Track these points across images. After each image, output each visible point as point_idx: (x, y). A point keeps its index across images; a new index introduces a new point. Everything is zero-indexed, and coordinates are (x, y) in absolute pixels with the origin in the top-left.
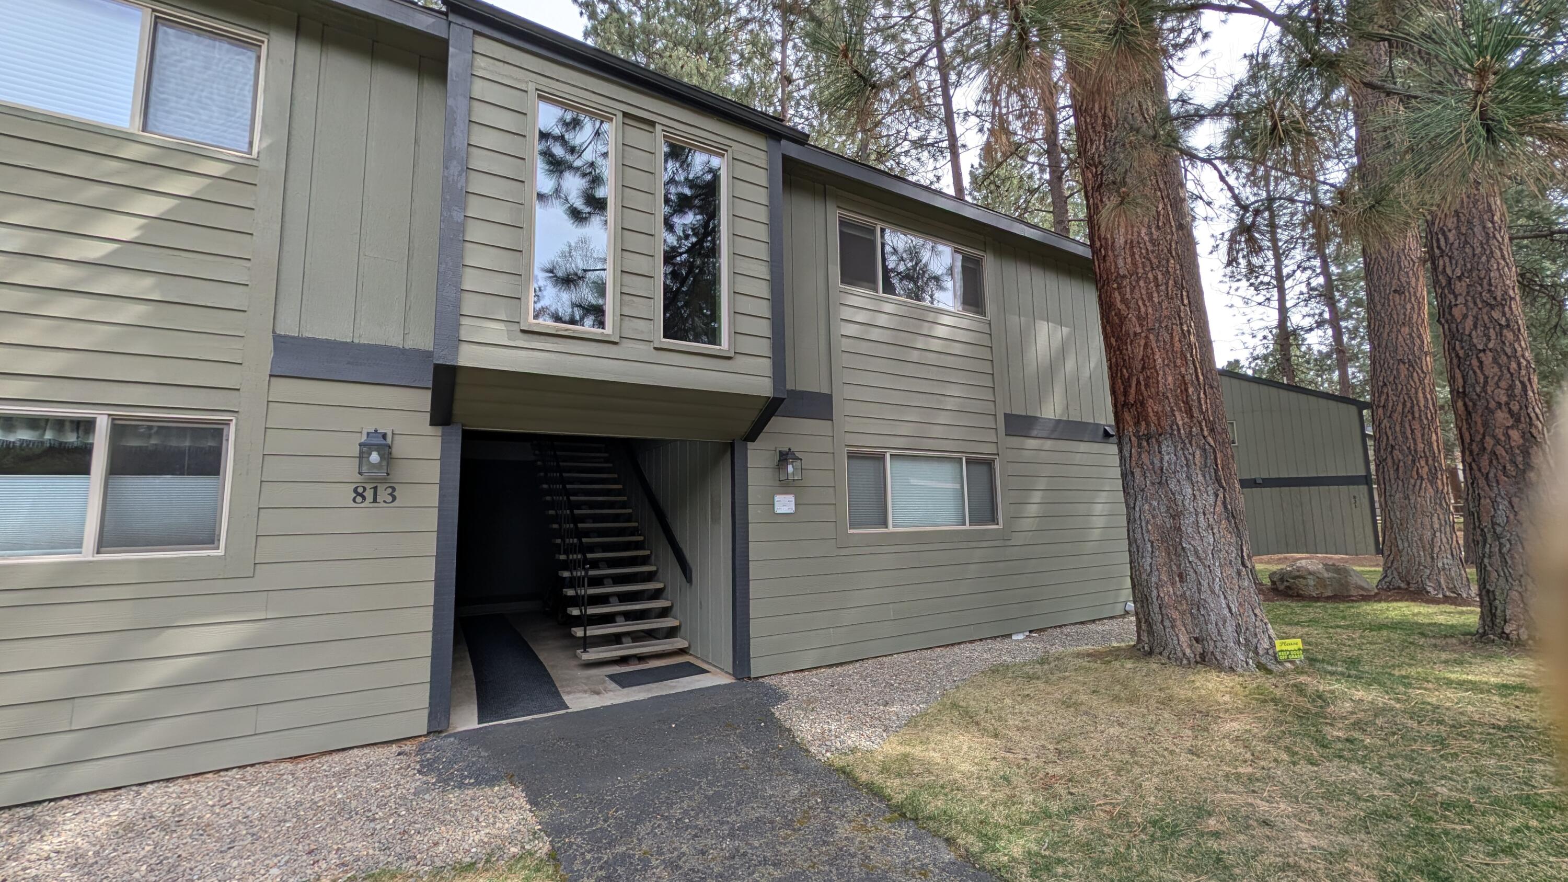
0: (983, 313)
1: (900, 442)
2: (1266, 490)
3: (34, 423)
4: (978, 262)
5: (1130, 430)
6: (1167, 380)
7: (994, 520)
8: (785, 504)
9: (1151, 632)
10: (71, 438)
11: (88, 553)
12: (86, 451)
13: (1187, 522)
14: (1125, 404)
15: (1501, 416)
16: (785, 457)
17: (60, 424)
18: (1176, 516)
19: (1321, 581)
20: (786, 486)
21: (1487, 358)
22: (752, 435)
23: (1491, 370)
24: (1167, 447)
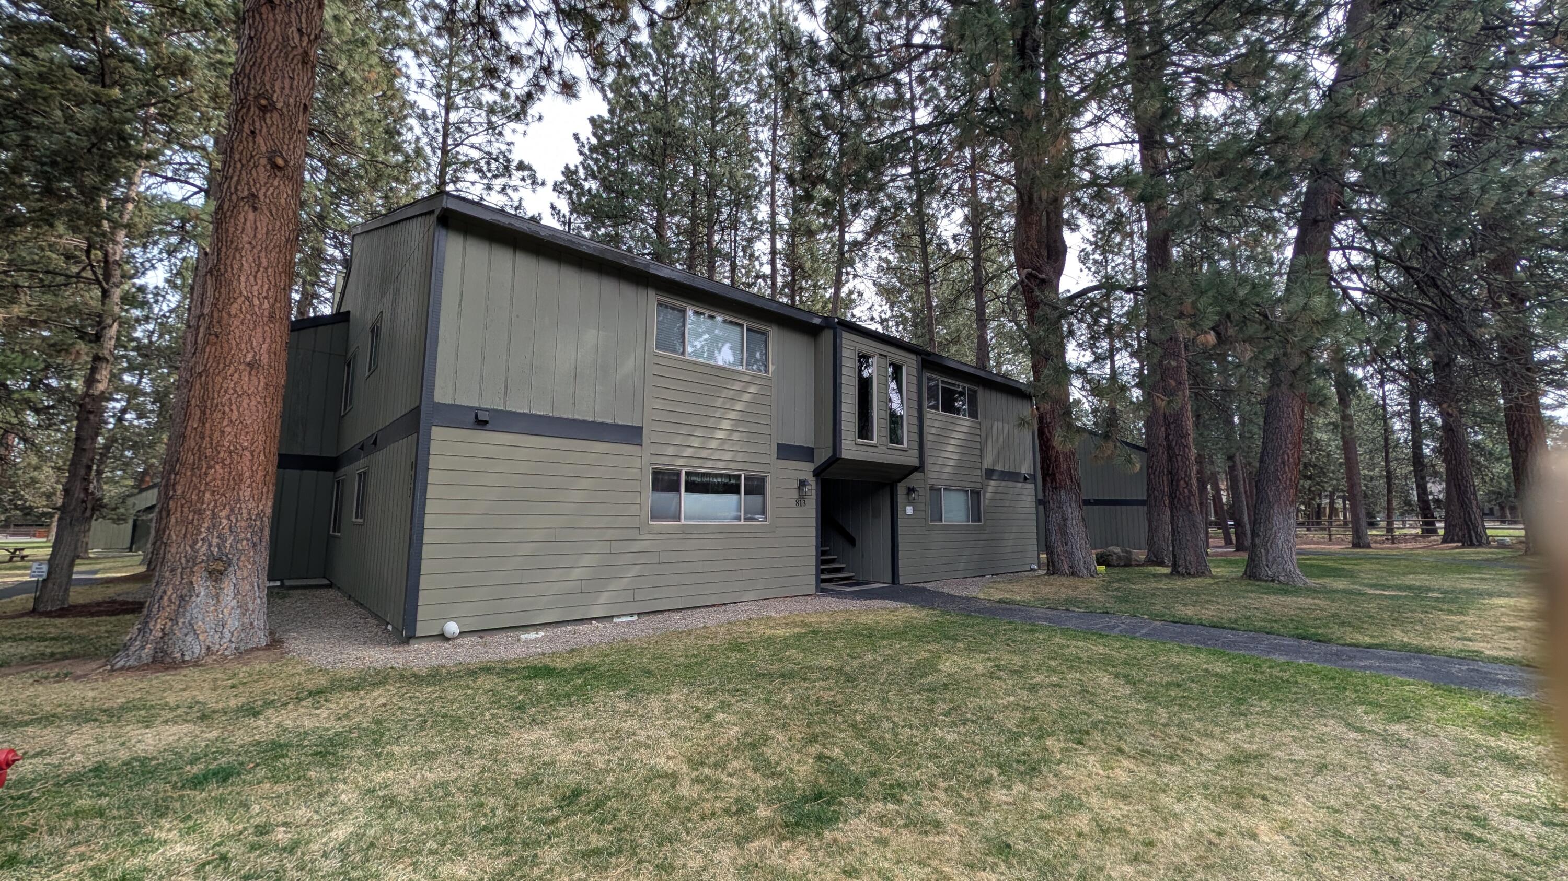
0: (976, 418)
1: (948, 483)
2: (1096, 507)
3: (721, 475)
4: (976, 392)
5: (1049, 485)
6: (1064, 466)
7: (980, 520)
8: (909, 510)
9: (1053, 565)
10: (733, 481)
11: (742, 522)
12: (739, 486)
13: (1069, 522)
14: (1048, 474)
15: (1182, 482)
16: (911, 490)
17: (729, 476)
18: (1065, 520)
19: (1119, 557)
20: (910, 503)
21: (1179, 458)
22: (900, 480)
23: (1180, 464)
24: (1063, 492)
